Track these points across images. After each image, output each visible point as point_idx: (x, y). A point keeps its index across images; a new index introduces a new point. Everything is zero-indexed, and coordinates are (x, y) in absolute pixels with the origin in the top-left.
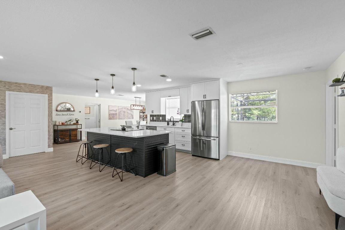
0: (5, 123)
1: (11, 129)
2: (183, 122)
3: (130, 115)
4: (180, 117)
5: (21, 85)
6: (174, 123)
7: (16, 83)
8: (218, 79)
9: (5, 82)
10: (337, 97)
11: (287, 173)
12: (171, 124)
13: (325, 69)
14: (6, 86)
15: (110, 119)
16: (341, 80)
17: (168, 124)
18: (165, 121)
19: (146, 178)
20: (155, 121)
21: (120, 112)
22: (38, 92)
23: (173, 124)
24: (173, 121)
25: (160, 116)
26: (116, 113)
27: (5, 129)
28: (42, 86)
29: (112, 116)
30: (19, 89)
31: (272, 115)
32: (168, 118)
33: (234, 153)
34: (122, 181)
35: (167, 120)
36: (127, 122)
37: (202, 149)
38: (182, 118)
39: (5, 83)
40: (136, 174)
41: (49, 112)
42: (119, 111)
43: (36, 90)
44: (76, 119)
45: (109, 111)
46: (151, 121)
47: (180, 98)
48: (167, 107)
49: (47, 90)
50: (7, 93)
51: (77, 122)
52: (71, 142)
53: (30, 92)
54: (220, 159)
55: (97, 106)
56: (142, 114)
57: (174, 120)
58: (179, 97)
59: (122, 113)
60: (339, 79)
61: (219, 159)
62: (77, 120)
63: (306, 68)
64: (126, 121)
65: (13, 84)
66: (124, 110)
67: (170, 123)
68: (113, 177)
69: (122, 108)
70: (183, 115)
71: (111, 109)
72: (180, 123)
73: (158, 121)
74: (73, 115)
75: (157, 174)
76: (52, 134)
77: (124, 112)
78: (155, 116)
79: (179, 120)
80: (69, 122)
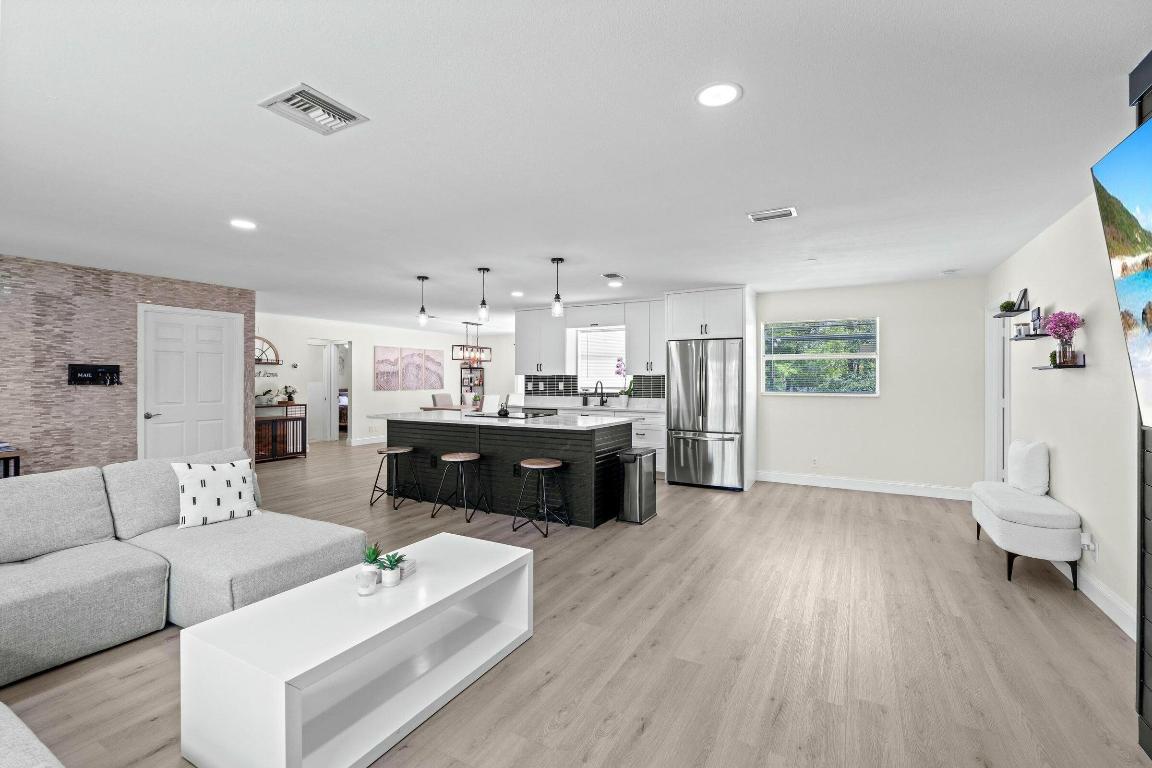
0: (135, 399)
1: (148, 416)
2: (630, 396)
3: (434, 378)
4: (624, 382)
5: (177, 286)
6: (605, 398)
7: (164, 280)
8: (740, 286)
9: (136, 277)
10: (1007, 341)
11: (907, 510)
12: (594, 401)
13: (984, 276)
14: (140, 290)
15: (378, 388)
16: (1016, 308)
17: (585, 403)
18: (575, 393)
19: (597, 529)
20: (543, 393)
21: (407, 366)
22: (218, 308)
23: (603, 403)
24: (602, 395)
25: (560, 378)
26: (394, 369)
27: (135, 417)
28: (230, 289)
29: (384, 381)
30: (170, 298)
31: (828, 379)
32: (583, 384)
33: (772, 476)
34: (546, 536)
35: (580, 390)
36: (437, 399)
37: (682, 464)
38: (628, 386)
39: (136, 280)
40: (569, 523)
41: (245, 365)
42: (405, 361)
43: (213, 300)
44: (286, 387)
45: (377, 362)
46: (528, 393)
47: (626, 330)
48: (580, 354)
49: (240, 300)
50: (141, 307)
51: (290, 398)
52: (277, 460)
53: (200, 305)
54: (745, 489)
55: (333, 347)
56: (467, 374)
57: (605, 391)
58: (623, 327)
59: (413, 370)
60: (1013, 304)
61: (741, 490)
62: (290, 390)
63: (945, 272)
64: (433, 397)
65: (156, 282)
66: (417, 360)
67: (590, 399)
68: (515, 530)
69: (412, 355)
70: (630, 378)
71: (380, 357)
72: (624, 398)
73: (551, 394)
74: (276, 375)
75: (617, 521)
76: (253, 431)
77: (418, 367)
78: (543, 379)
79: (618, 391)
80: (267, 396)
